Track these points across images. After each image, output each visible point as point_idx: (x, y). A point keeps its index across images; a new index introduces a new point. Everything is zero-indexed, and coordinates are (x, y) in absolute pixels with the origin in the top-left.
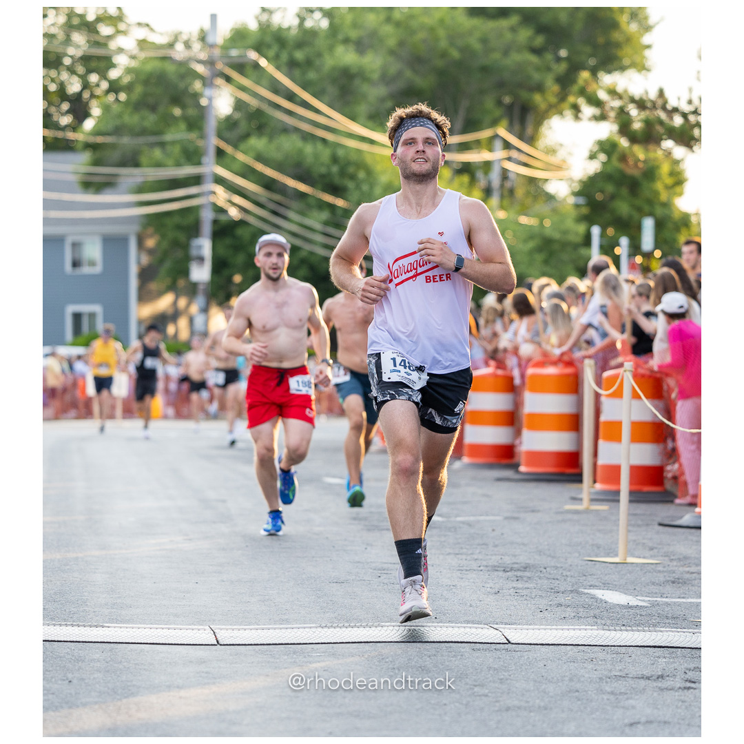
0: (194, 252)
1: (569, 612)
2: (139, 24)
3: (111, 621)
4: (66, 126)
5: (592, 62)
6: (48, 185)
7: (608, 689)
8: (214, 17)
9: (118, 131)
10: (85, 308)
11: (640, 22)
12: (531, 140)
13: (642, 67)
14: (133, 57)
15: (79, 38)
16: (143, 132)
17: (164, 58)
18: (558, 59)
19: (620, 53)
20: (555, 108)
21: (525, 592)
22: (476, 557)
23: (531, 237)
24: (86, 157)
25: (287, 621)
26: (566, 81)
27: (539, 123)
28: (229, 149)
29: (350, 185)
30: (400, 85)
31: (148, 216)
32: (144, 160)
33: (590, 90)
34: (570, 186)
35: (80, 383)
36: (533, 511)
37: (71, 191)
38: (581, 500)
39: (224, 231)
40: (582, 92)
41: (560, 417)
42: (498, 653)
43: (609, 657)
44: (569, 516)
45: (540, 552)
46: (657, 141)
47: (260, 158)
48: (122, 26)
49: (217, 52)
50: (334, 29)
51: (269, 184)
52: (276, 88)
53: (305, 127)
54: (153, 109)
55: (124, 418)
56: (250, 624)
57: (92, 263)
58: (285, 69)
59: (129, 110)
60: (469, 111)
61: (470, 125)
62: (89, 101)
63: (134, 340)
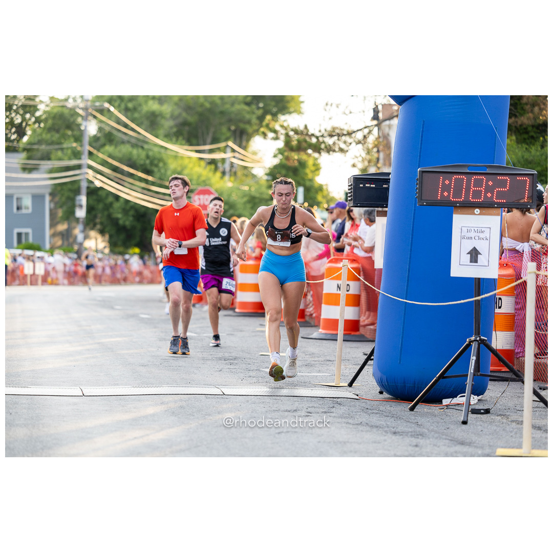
0: (77, 203)
1: (255, 380)
4: (14, 140)
5: (275, 110)
6: (8, 170)
9: (40, 142)
10: (23, 230)
12: (245, 148)
13: (299, 112)
14: (47, 106)
16: (52, 143)
17: (63, 106)
18: (258, 108)
19: (288, 105)
20: (257, 132)
21: (234, 370)
22: (211, 353)
23: (244, 196)
24: (24, 155)
26: (261, 119)
27: (248, 140)
28: (95, 152)
29: (156, 170)
30: (180, 120)
31: (55, 185)
32: (53, 156)
33: (271, 124)
34: (264, 171)
35: (21, 269)
36: (241, 331)
37: (17, 172)
38: (264, 325)
39: (92, 192)
40: (267, 126)
42: (219, 399)
43: (271, 401)
44: (259, 333)
45: (243, 351)
46: (305, 150)
47: (110, 156)
49: (89, 104)
51: (115, 169)
52: (119, 122)
53: (133, 141)
54: (58, 131)
55: (42, 285)
56: (99, 386)
57: (27, 208)
58: (123, 112)
59: (45, 131)
60: (214, 133)
61: (215, 140)
62: (26, 127)
63: (48, 246)
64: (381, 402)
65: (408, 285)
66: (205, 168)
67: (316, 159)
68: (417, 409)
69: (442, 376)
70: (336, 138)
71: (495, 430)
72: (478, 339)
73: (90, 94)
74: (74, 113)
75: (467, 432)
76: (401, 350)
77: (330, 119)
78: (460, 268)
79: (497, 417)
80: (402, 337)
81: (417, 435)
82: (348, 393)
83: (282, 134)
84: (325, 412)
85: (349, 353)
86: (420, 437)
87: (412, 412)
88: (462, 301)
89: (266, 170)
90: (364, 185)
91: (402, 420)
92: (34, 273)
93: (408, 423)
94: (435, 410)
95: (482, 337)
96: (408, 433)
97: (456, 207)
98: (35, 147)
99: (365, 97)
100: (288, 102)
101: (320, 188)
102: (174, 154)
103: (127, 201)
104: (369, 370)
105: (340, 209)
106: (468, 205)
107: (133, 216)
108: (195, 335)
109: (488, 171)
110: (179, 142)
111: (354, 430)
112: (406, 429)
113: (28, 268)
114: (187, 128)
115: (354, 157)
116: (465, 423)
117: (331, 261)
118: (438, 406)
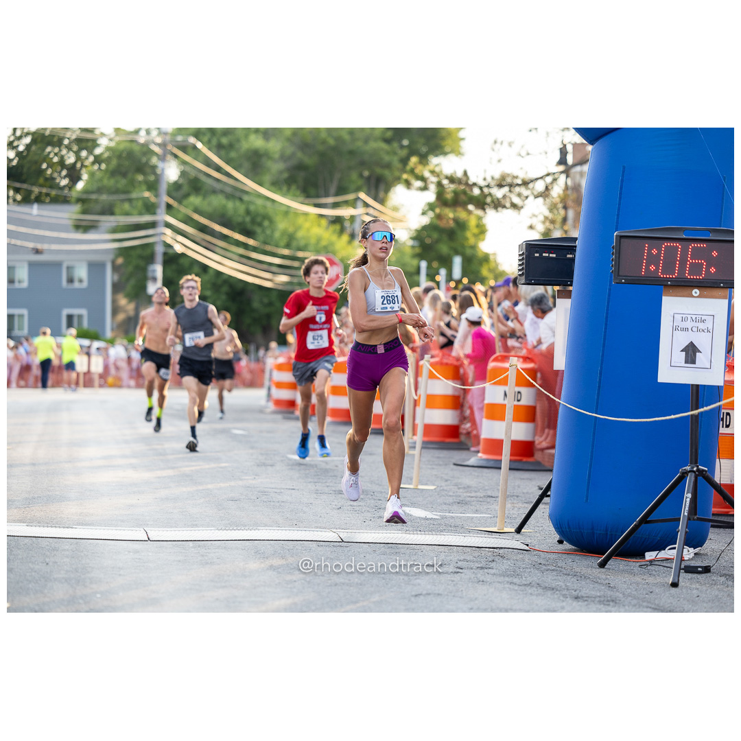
0: (150, 274)
4: (65, 186)
5: (424, 150)
9: (99, 191)
10: (75, 312)
12: (382, 202)
13: (458, 153)
14: (111, 140)
16: (117, 191)
17: (132, 141)
18: (402, 147)
19: (443, 143)
20: (398, 180)
22: (328, 484)
24: (77, 208)
26: (405, 161)
27: (387, 190)
28: (176, 204)
29: (258, 230)
30: (294, 162)
31: (120, 249)
32: (117, 210)
33: (418, 169)
34: (409, 233)
36: (371, 454)
37: (67, 231)
39: (171, 260)
40: (412, 171)
42: (335, 548)
43: (408, 551)
45: (372, 482)
46: (464, 205)
47: (196, 211)
49: (168, 138)
51: (203, 229)
52: (208, 163)
53: (228, 190)
54: (124, 175)
55: (100, 387)
56: (171, 527)
57: (81, 281)
58: (215, 150)
59: (108, 176)
60: (341, 180)
61: (341, 191)
62: (81, 169)
63: (108, 336)
64: (560, 555)
65: (598, 393)
66: (327, 228)
67: (480, 218)
68: (610, 565)
69: (645, 520)
70: (506, 189)
71: (717, 596)
72: (695, 469)
73: (170, 125)
74: (146, 150)
75: (678, 597)
76: (589, 482)
77: (499, 161)
78: (671, 370)
79: (719, 578)
80: (591, 465)
81: (608, 601)
82: (515, 542)
83: (432, 182)
84: (482, 568)
85: (519, 487)
86: (611, 603)
87: (603, 570)
88: (673, 417)
89: (412, 233)
90: (541, 255)
91: (588, 580)
92: (89, 372)
93: (596, 585)
94: (635, 566)
95: (700, 467)
96: (595, 598)
97: (666, 286)
98: (94, 197)
99: (548, 133)
100: (443, 139)
101: (486, 258)
102: (284, 209)
103: (219, 273)
104: (544, 510)
106: (683, 284)
107: (227, 294)
109: (712, 237)
110: (291, 193)
111: (521, 593)
112: (593, 593)
113: (81, 364)
114: (303, 174)
116: (675, 585)
117: (496, 360)
118: (639, 562)
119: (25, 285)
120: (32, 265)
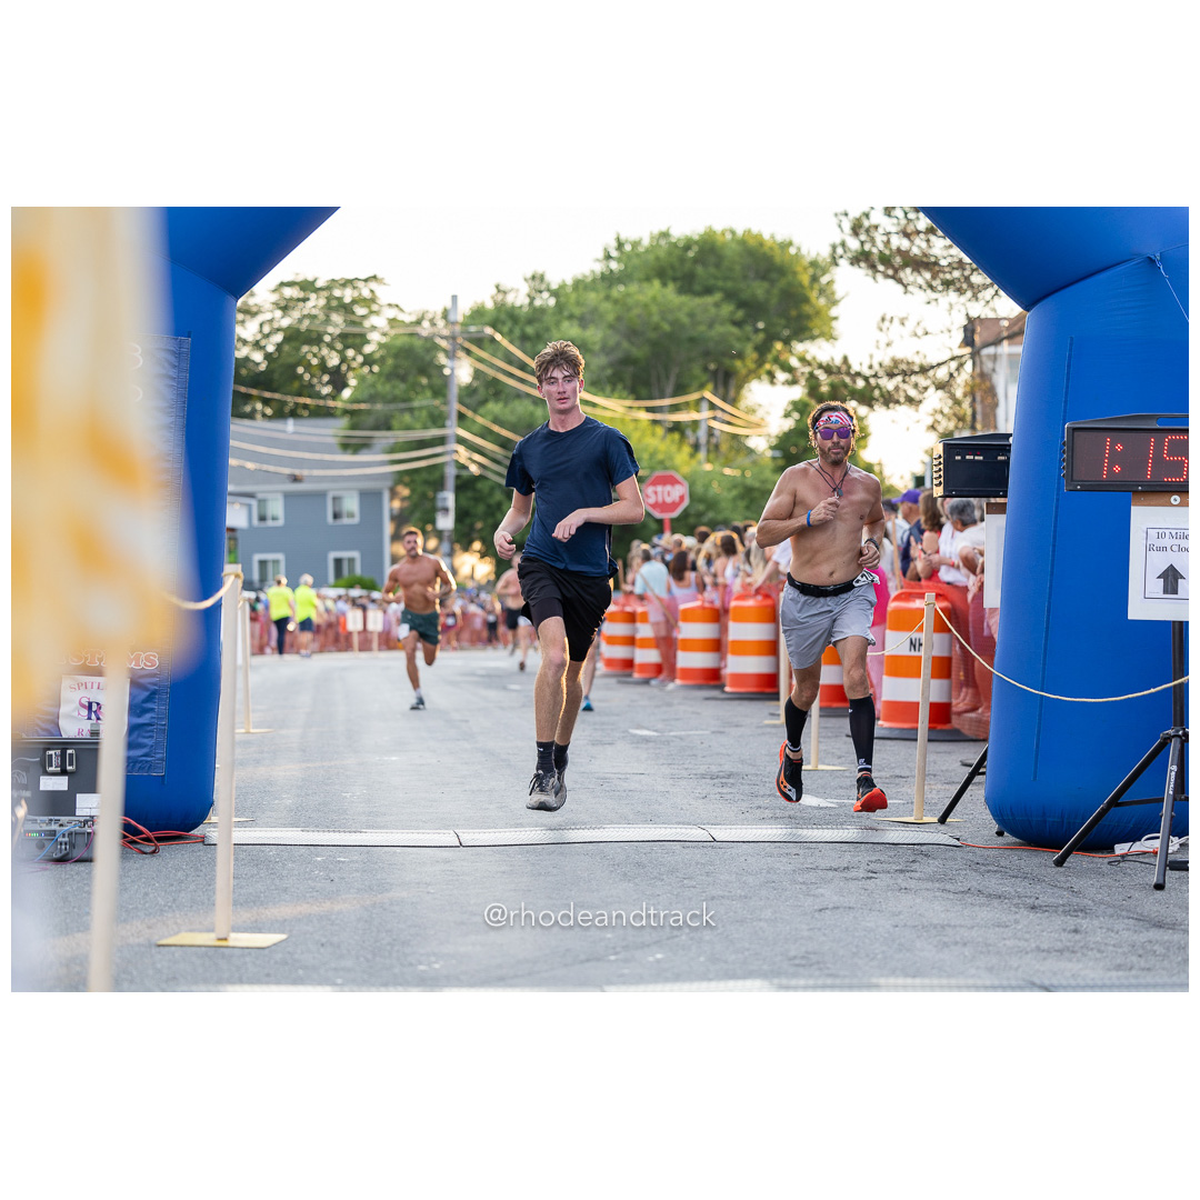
0: (439, 504)
1: (768, 813)
2: (390, 305)
3: (369, 827)
4: (327, 395)
5: (786, 333)
7: (801, 881)
8: (454, 298)
9: (372, 399)
10: (345, 555)
11: (827, 297)
13: (831, 337)
14: (385, 334)
15: (337, 318)
16: (394, 400)
17: (411, 335)
18: (757, 331)
19: (811, 325)
20: (754, 373)
21: (729, 797)
22: (686, 767)
23: (735, 487)
24: (344, 422)
25: (521, 825)
26: (763, 350)
27: (740, 387)
28: (469, 414)
30: (619, 355)
31: (399, 472)
32: (395, 423)
33: (782, 358)
34: (768, 441)
35: (342, 620)
36: (737, 726)
37: (332, 452)
38: (779, 715)
39: (465, 485)
40: (776, 360)
41: (760, 643)
42: (705, 850)
43: (801, 852)
44: (769, 730)
45: (742, 762)
47: (496, 421)
48: (375, 307)
49: (458, 329)
50: (560, 307)
52: (510, 359)
54: (403, 379)
55: (380, 650)
56: (489, 828)
57: (351, 515)
58: (517, 343)
59: (382, 379)
60: (679, 376)
61: (680, 389)
62: (347, 372)
63: (386, 582)
64: (1001, 851)
66: (664, 438)
68: (1070, 863)
69: (1115, 802)
70: (899, 378)
72: (1180, 733)
74: (431, 346)
75: (1165, 903)
76: (1037, 756)
77: (888, 345)
78: (1146, 603)
80: (1039, 732)
81: (1075, 911)
82: (941, 836)
83: (802, 374)
84: (902, 871)
85: (935, 763)
86: (1080, 914)
87: (1060, 869)
89: (772, 440)
90: (963, 458)
91: (1044, 884)
92: (365, 630)
93: (1056, 890)
94: (1102, 864)
96: (1057, 907)
97: (1137, 492)
99: (951, 305)
100: (809, 317)
104: (977, 792)
105: (910, 504)
106: (1158, 489)
108: (655, 734)
110: (616, 395)
112: (1053, 900)
113: (354, 621)
114: (631, 369)
115: (931, 412)
116: (1159, 887)
117: (898, 598)
118: (1108, 857)
119: (280, 522)
120: (288, 496)
